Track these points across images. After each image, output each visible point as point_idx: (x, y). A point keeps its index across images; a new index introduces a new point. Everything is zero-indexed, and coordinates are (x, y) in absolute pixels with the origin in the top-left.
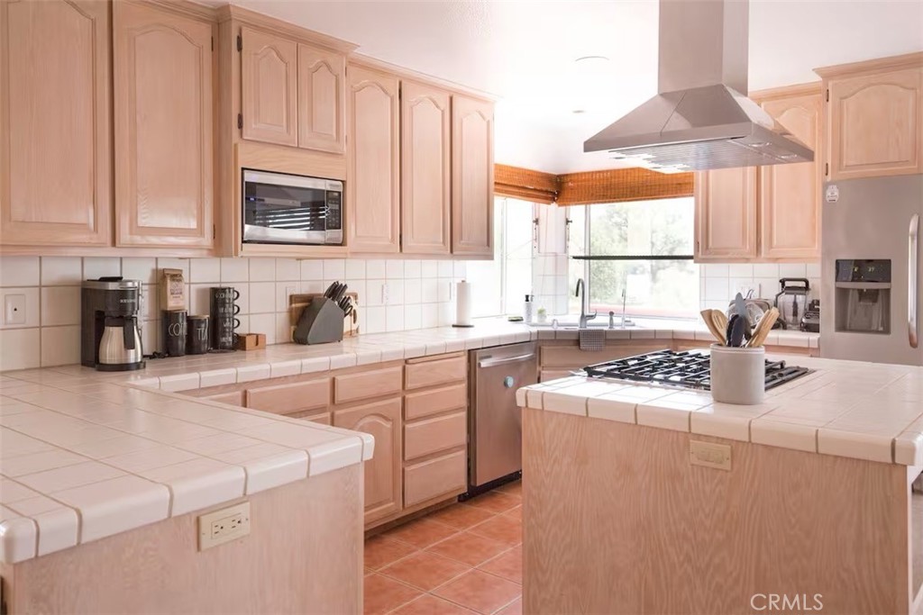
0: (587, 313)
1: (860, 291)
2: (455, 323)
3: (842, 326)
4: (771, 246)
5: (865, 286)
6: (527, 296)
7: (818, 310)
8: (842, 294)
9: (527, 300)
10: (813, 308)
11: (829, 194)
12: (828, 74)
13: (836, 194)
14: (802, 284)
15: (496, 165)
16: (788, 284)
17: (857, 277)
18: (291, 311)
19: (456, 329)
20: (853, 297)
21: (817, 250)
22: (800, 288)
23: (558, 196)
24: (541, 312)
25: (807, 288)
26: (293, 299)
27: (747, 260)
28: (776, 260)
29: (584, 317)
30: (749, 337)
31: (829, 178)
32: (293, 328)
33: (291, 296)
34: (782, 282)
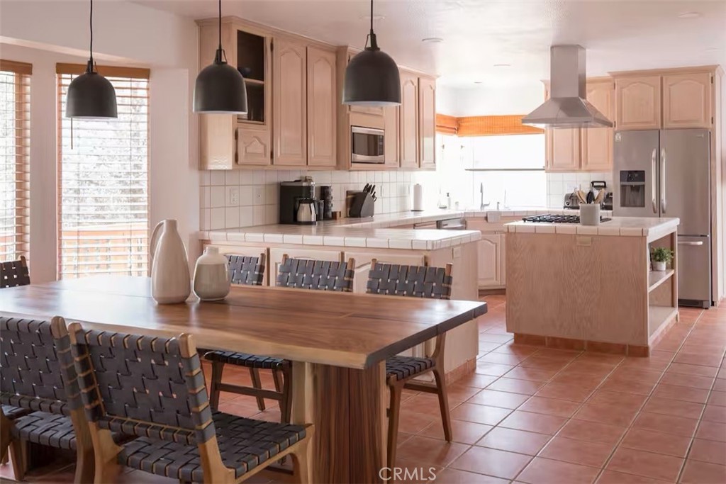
0: (484, 203)
1: (632, 186)
2: (413, 209)
3: (623, 205)
4: (587, 163)
5: (634, 184)
6: (448, 194)
7: (612, 198)
8: (623, 187)
9: (448, 196)
10: (609, 197)
11: (616, 137)
12: (616, 75)
13: (620, 137)
14: (603, 184)
15: (437, 114)
16: (595, 184)
17: (629, 180)
18: (347, 200)
19: (413, 212)
20: (628, 190)
21: (610, 166)
22: (602, 186)
23: (458, 130)
24: (457, 203)
25: (605, 186)
26: (348, 193)
27: (574, 171)
28: (589, 171)
29: (482, 206)
30: (594, 200)
31: (616, 129)
32: (349, 209)
33: (347, 192)
34: (593, 183)
